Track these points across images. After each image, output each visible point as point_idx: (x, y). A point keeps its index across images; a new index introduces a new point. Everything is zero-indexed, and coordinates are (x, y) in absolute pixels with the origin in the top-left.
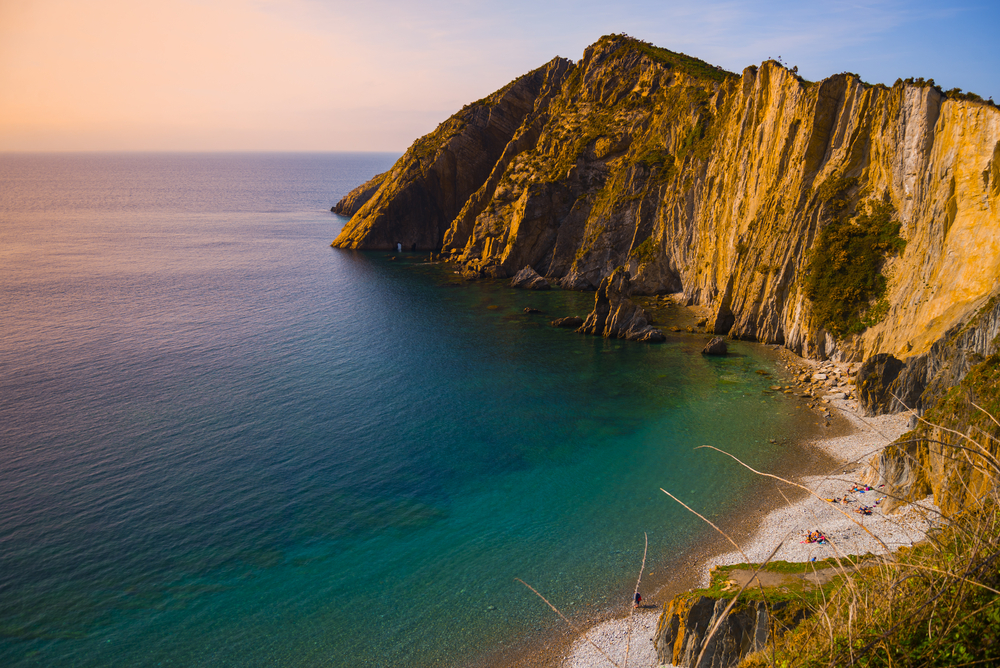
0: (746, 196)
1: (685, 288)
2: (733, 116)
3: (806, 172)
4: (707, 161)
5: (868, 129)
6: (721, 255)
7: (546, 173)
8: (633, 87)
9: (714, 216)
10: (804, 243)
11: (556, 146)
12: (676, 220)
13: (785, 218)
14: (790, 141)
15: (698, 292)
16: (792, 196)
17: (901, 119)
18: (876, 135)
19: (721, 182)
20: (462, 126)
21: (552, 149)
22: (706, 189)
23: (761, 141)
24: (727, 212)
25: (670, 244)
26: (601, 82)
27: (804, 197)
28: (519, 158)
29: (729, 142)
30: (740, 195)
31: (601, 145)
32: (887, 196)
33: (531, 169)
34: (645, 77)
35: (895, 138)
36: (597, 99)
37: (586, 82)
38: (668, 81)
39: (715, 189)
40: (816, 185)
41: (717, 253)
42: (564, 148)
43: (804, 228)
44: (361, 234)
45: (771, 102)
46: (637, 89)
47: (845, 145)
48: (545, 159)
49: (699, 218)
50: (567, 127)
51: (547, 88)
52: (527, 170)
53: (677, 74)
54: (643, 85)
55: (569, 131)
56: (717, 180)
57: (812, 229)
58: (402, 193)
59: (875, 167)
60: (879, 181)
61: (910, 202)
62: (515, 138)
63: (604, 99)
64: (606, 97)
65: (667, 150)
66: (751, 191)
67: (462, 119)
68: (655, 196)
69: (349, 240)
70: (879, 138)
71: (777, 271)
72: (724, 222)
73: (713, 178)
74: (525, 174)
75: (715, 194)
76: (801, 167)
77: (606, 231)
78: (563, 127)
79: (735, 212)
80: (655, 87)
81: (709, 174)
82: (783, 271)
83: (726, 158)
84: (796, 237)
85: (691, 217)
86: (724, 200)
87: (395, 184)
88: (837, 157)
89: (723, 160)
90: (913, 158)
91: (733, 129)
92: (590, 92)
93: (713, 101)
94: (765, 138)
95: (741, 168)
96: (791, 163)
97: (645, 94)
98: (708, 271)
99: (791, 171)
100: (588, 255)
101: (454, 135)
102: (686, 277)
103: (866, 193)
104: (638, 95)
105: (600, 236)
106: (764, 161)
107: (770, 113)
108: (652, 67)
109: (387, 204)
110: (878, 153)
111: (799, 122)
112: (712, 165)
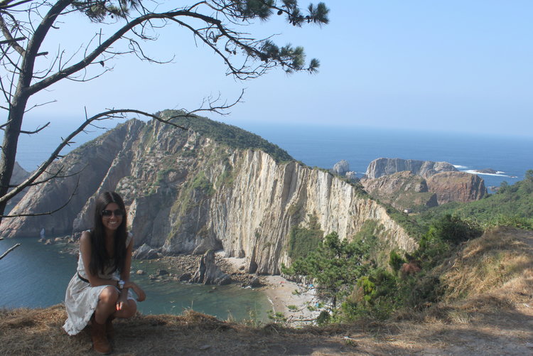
0: (254, 208)
1: (226, 249)
2: (243, 170)
3: (282, 202)
4: (232, 189)
5: (305, 186)
6: (244, 234)
7: (141, 190)
8: (184, 144)
9: (238, 216)
10: (285, 233)
11: (146, 175)
12: (218, 216)
13: (275, 222)
14: (274, 188)
15: (233, 251)
16: (277, 212)
17: (317, 184)
18: (309, 188)
19: (241, 201)
20: (80, 158)
21: (143, 176)
22: (233, 202)
23: (260, 185)
24: (245, 215)
25: (216, 228)
26: (167, 140)
27: (282, 213)
28: (124, 181)
29: (243, 182)
30: (251, 207)
31: (172, 175)
32: (315, 212)
33: (132, 187)
34: (191, 139)
35: (316, 190)
36: (166, 149)
37: (159, 139)
38: (204, 143)
39: (237, 203)
40: (287, 208)
41: (241, 233)
42: (151, 176)
43: (284, 226)
44: (18, 225)
45: (263, 168)
46: (187, 145)
47: (297, 191)
48: (140, 182)
49: (230, 216)
50: (151, 164)
51: (130, 137)
52: (129, 188)
53: (208, 140)
54: (190, 143)
55: (152, 167)
56: (239, 199)
57: (287, 227)
58: (45, 199)
59: (309, 200)
60: (311, 207)
61: (324, 216)
62: (113, 165)
63: (170, 149)
64: (171, 148)
65: (209, 180)
66: (257, 207)
67: (80, 154)
68: (206, 204)
69: (9, 229)
70: (310, 190)
71: (274, 245)
72: (244, 219)
73: (236, 198)
74: (129, 190)
75: (238, 206)
76: (280, 200)
77: (183, 223)
78: (148, 165)
79: (249, 215)
80: (197, 145)
81: (234, 196)
82: (277, 245)
83: (242, 189)
84: (281, 230)
85: (226, 215)
86: (243, 209)
87: (39, 194)
88: (295, 197)
89: (240, 190)
90: (324, 200)
91: (244, 176)
92: (161, 145)
93: (231, 158)
94: (262, 184)
95: (250, 195)
96: (275, 198)
97: (192, 148)
98: (238, 242)
99: (275, 201)
100: (176, 236)
101: (76, 164)
102: (226, 244)
103: (306, 211)
104: (188, 149)
105: (181, 226)
106: (262, 194)
107: (263, 174)
108: (194, 134)
109: (35, 206)
110: (309, 195)
111: (277, 180)
112: (235, 191)
